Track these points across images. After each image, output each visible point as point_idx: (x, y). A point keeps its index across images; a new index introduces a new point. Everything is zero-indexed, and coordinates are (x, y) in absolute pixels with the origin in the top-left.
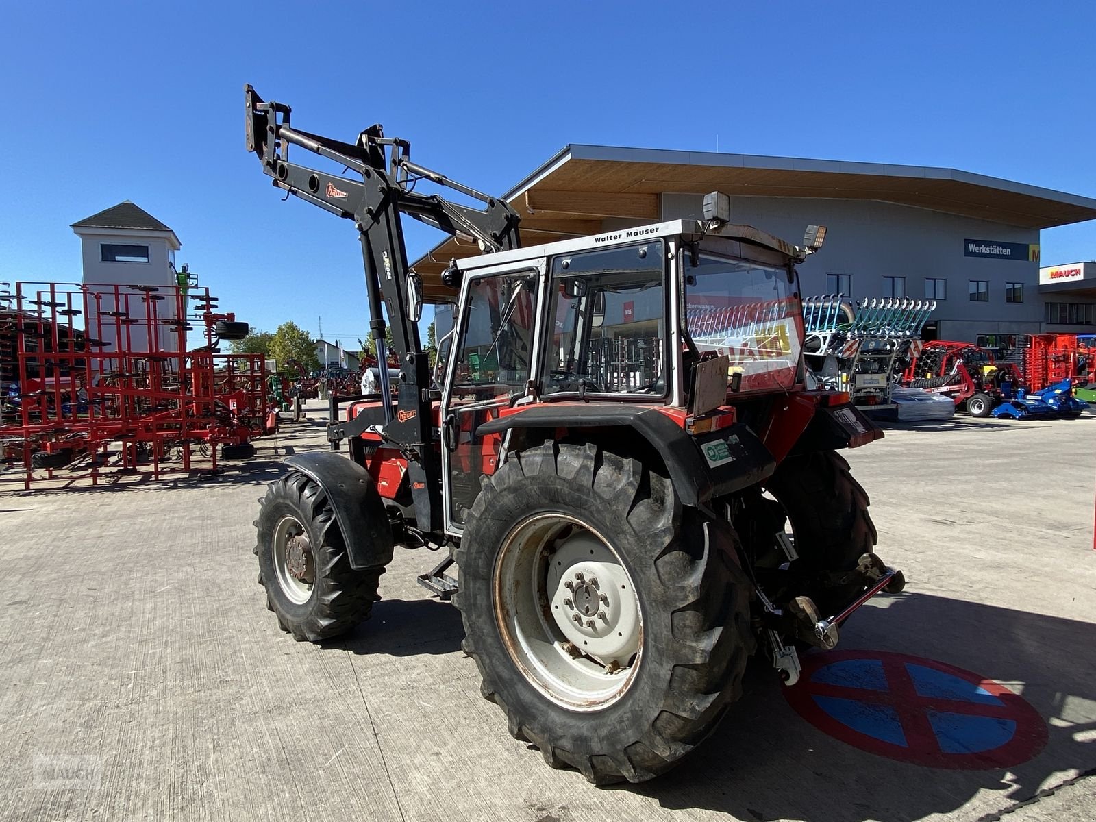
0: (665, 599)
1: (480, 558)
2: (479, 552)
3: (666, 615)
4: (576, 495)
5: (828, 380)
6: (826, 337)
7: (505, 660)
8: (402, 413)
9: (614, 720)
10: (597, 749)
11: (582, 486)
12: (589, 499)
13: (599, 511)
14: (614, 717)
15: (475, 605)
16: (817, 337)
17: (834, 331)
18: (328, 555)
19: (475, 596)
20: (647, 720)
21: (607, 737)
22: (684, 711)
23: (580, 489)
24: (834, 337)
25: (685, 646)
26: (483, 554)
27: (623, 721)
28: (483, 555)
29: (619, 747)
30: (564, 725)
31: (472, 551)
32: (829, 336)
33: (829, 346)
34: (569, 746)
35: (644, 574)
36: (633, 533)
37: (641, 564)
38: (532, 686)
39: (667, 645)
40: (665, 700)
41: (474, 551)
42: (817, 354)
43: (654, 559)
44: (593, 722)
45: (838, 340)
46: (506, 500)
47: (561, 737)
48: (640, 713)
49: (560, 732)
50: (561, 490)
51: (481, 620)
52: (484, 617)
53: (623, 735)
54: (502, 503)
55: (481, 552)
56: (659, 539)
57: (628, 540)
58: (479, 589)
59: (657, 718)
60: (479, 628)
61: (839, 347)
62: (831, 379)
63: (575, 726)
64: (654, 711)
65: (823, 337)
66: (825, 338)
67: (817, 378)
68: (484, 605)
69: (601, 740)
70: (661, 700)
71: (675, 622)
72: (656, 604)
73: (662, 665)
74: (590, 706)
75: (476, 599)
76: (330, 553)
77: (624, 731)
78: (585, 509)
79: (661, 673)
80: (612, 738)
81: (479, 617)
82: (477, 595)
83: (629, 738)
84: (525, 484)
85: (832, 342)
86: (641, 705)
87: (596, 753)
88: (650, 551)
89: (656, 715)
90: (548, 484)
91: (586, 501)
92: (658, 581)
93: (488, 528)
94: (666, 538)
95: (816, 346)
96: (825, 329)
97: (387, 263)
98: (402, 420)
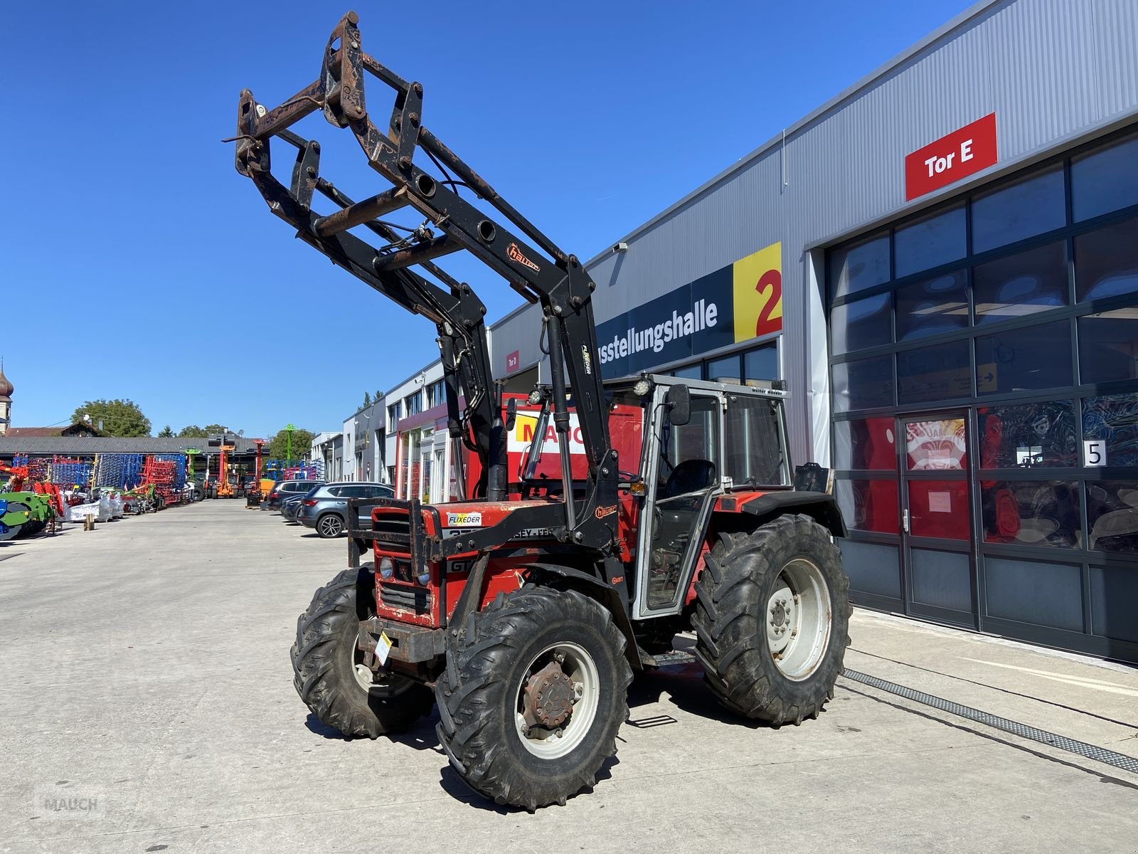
8: (601, 510)
44: (817, 678)
46: (779, 556)
97: (586, 356)
98: (600, 516)
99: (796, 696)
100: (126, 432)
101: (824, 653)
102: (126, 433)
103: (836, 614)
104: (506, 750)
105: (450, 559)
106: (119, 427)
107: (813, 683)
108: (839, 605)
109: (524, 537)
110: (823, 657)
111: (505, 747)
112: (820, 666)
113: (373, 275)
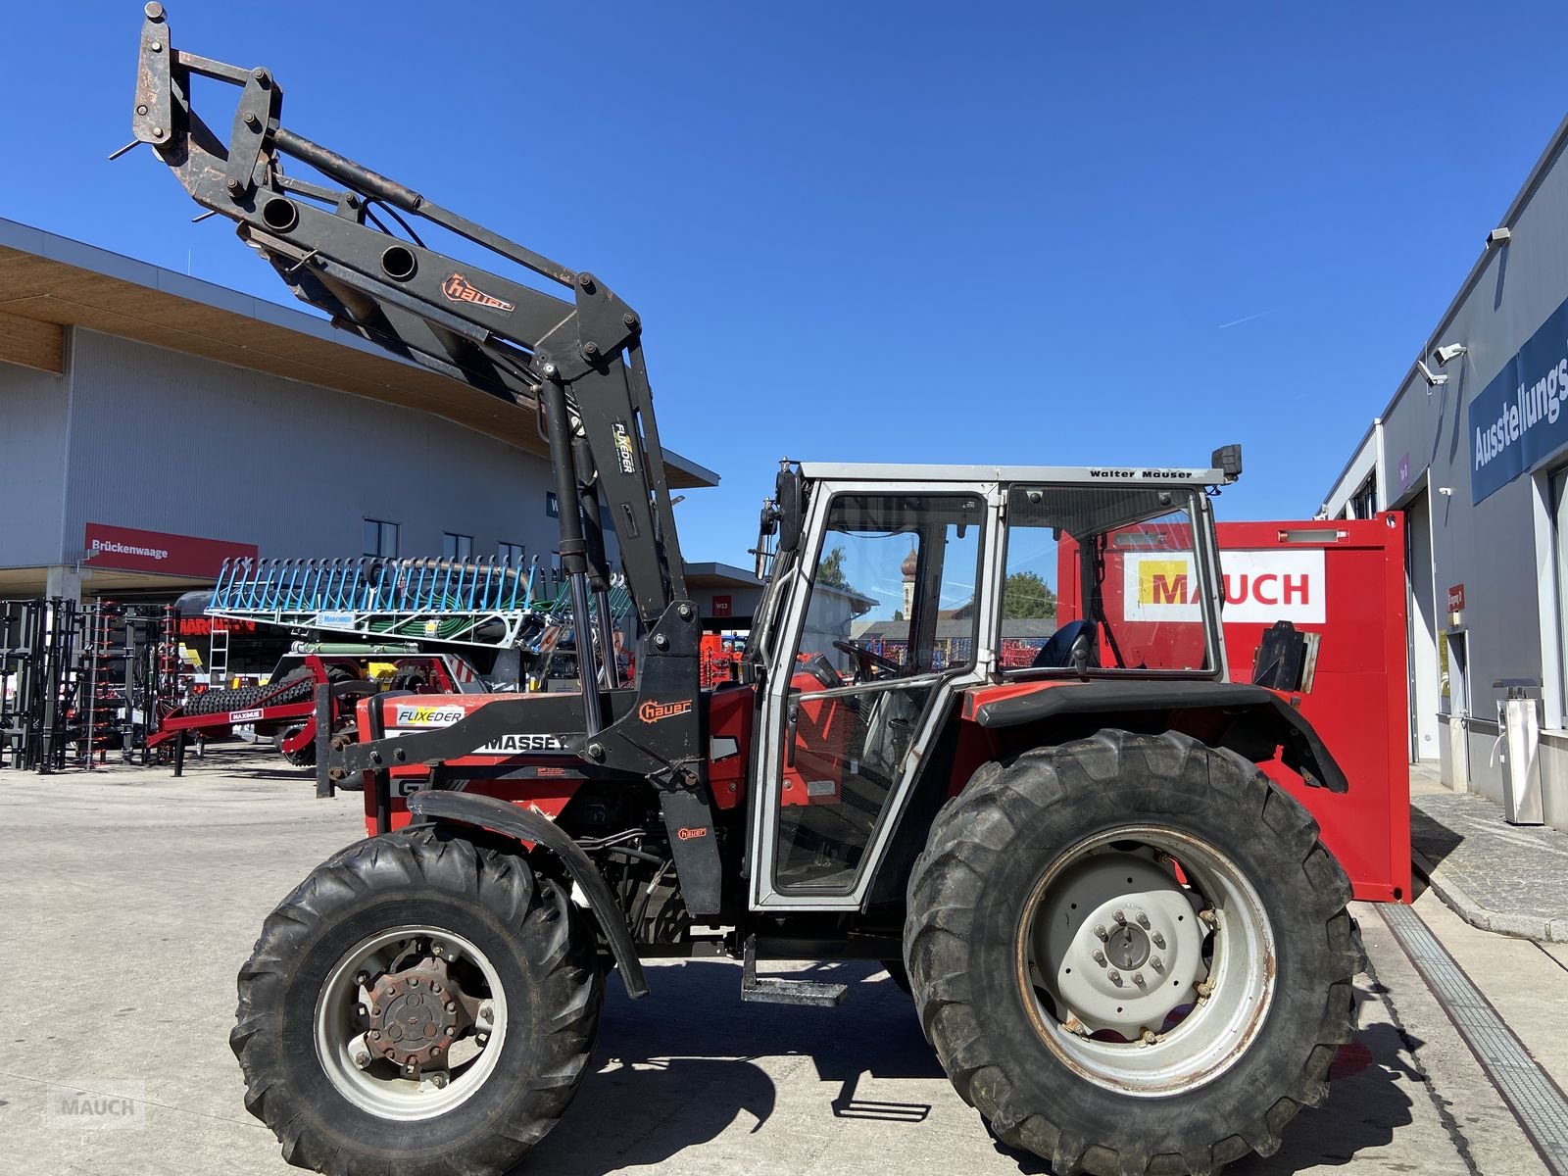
0: (1317, 907)
1: (999, 912)
2: (998, 904)
3: (1318, 926)
4: (1185, 796)
5: (501, 687)
6: (516, 620)
7: (1045, 1061)
8: (651, 707)
9: (1243, 1084)
10: (1223, 1132)
11: (1194, 784)
12: (1204, 800)
13: (1218, 814)
14: (1239, 1081)
15: (991, 987)
16: (497, 619)
17: (528, 612)
18: (569, 982)
19: (990, 973)
20: (1296, 1065)
21: (1236, 1110)
22: (1341, 1036)
23: (1191, 789)
24: (527, 620)
25: (1342, 958)
26: (1006, 905)
27: (1257, 1080)
28: (1004, 908)
29: (1257, 1115)
30: (1162, 1121)
31: (985, 904)
32: (520, 619)
33: (519, 633)
34: (1178, 1145)
35: (1286, 883)
36: (1273, 834)
37: (1282, 871)
38: (1095, 1085)
39: (1322, 963)
40: (1320, 1031)
41: (990, 904)
42: (499, 645)
43: (1302, 861)
44: (1206, 1099)
45: (532, 625)
46: (1056, 817)
47: (1164, 1137)
48: (1285, 1060)
49: (1160, 1130)
50: (1156, 793)
51: (1001, 1009)
52: (1005, 1003)
53: (1260, 1098)
54: (1048, 822)
55: (1002, 903)
56: (1306, 837)
57: (1264, 844)
58: (996, 960)
59: (1309, 1058)
60: (997, 1024)
61: (534, 636)
62: (506, 686)
63: (1180, 1114)
64: (1305, 1050)
65: (510, 620)
66: (513, 622)
67: (486, 684)
68: (1004, 985)
69: (1226, 1118)
70: (1314, 1032)
71: (1330, 933)
72: (1305, 917)
73: (1313, 990)
74: (1193, 1082)
75: (991, 978)
76: (573, 979)
77: (1261, 1092)
78: (1195, 814)
79: (1313, 999)
80: (1242, 1110)
81: (998, 1004)
82: (993, 971)
83: (1269, 1098)
84: (1093, 792)
85: (523, 628)
86: (1283, 1049)
87: (1222, 1137)
88: (1296, 854)
89: (1308, 1053)
90: (1136, 787)
91: (1199, 803)
92: (1310, 887)
93: (1018, 863)
94: (1313, 834)
95: (496, 634)
96: (512, 608)
97: (624, 444)
98: (650, 718)
99: (1112, 1128)
100: (1030, 612)
101: (1244, 1049)
102: (1031, 614)
103: (1291, 966)
104: (284, 1085)
105: (396, 777)
106: (1022, 607)
107: (1185, 1109)
108: (1300, 945)
109: (553, 749)
110: (1238, 1056)
111: (283, 1081)
112: (1223, 1076)
113: (448, 362)
